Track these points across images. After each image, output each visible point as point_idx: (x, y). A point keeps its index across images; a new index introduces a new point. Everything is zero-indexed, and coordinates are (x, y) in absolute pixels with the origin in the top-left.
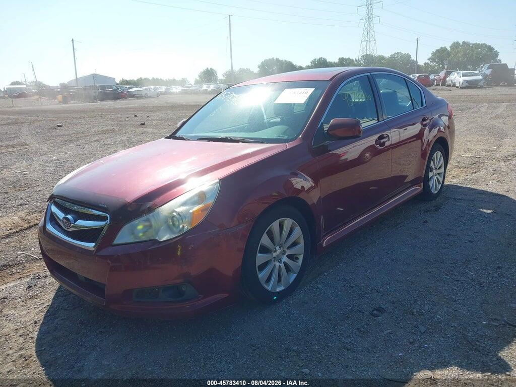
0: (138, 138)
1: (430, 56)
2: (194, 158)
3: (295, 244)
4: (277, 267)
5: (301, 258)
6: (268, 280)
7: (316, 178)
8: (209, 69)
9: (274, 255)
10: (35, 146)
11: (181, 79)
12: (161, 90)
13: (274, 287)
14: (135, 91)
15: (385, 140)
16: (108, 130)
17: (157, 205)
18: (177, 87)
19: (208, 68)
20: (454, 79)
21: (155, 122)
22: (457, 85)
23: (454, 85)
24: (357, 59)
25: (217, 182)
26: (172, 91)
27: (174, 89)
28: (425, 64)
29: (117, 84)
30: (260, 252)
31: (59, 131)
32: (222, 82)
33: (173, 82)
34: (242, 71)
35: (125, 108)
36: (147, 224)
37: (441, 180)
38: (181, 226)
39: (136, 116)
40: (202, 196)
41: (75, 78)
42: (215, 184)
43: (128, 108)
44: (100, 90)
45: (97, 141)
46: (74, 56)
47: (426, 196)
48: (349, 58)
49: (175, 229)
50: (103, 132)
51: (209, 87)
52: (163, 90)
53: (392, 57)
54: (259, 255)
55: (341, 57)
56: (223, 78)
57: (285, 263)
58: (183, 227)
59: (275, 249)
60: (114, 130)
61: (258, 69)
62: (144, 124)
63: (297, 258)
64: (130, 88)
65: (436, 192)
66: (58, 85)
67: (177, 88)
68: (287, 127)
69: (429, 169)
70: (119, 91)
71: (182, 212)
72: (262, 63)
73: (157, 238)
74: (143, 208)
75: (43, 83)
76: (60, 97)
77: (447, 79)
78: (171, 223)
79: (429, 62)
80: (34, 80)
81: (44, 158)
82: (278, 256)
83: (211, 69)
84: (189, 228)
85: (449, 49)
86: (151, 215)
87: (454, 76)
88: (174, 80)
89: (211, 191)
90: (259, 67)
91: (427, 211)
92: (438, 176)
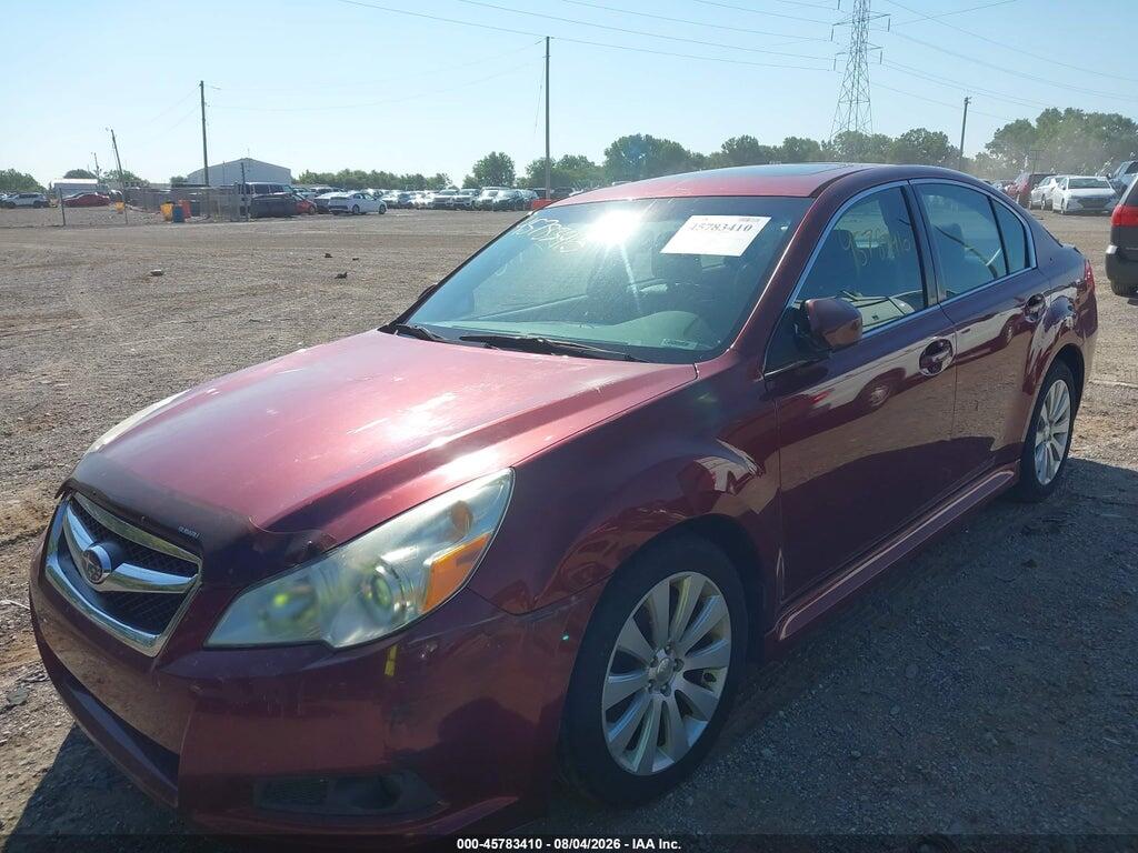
0: (327, 309)
1: (991, 139)
2: (448, 397)
3: (707, 640)
4: (657, 708)
5: (721, 676)
6: (633, 745)
7: (760, 450)
8: (497, 155)
9: (652, 672)
10: (94, 320)
11: (434, 176)
12: (389, 199)
13: (648, 760)
14: (332, 198)
15: (941, 356)
16: (262, 287)
17: (333, 541)
18: (426, 192)
19: (494, 153)
20: (1050, 194)
21: (370, 271)
22: (1057, 206)
23: (1049, 207)
24: (826, 141)
25: (505, 477)
26: (413, 202)
27: (418, 196)
28: (979, 156)
29: (294, 182)
30: (615, 671)
31: (154, 286)
32: (523, 184)
33: (418, 183)
34: (570, 162)
35: (307, 237)
36: (303, 588)
37: (1061, 449)
38: (397, 606)
39: (328, 256)
40: (460, 517)
41: (203, 167)
42: (500, 481)
43: (313, 237)
44: (255, 195)
45: (236, 312)
46: (204, 120)
47: (1025, 489)
48: (808, 140)
49: (379, 611)
50: (252, 292)
51: (495, 195)
52: (395, 199)
53: (906, 138)
54: (611, 679)
55: (790, 136)
56: (526, 176)
57: (678, 694)
58: (403, 608)
59: (655, 658)
60: (275, 288)
61: (605, 158)
62: (345, 276)
63: (711, 678)
64: (323, 192)
65: (1048, 481)
66: (168, 182)
67: (423, 196)
68: (693, 316)
69: (1036, 425)
70: (297, 198)
71: (401, 565)
72: (615, 145)
73: (328, 638)
74: (293, 548)
75: (137, 175)
76: (168, 209)
77: (1033, 192)
78: (370, 595)
79: (988, 153)
80: (115, 168)
81: (111, 349)
82: (661, 676)
83: (501, 155)
84: (421, 612)
85: (1034, 124)
86: (315, 567)
87: (1051, 186)
88: (420, 177)
89: (484, 501)
90: (607, 153)
91: (1027, 532)
92: (1054, 441)
